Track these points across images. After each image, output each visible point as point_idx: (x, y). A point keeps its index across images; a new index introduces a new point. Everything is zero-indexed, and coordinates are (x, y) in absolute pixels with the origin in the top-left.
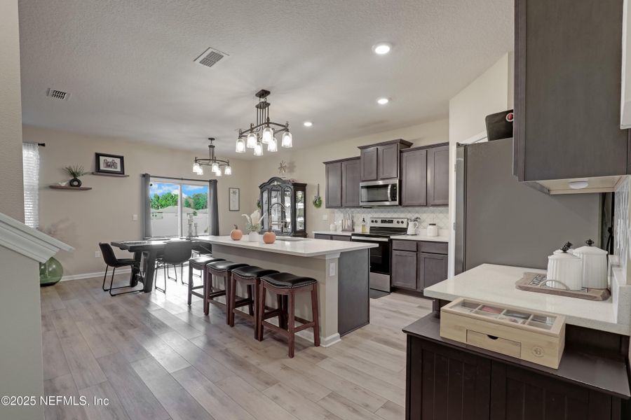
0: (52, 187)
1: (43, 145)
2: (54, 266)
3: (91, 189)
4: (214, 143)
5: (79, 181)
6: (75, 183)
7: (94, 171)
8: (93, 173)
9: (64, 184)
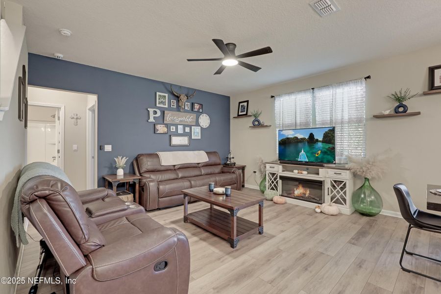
0: (377, 117)
1: (369, 77)
2: (373, 197)
3: (419, 113)
5: (405, 107)
6: (401, 109)
7: (426, 89)
8: (425, 94)
9: (387, 112)
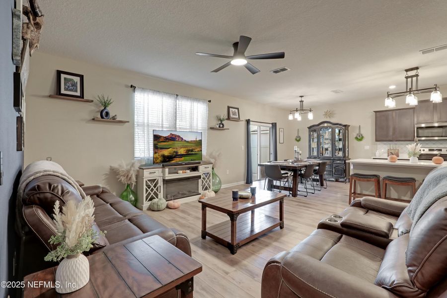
4: (303, 99)
